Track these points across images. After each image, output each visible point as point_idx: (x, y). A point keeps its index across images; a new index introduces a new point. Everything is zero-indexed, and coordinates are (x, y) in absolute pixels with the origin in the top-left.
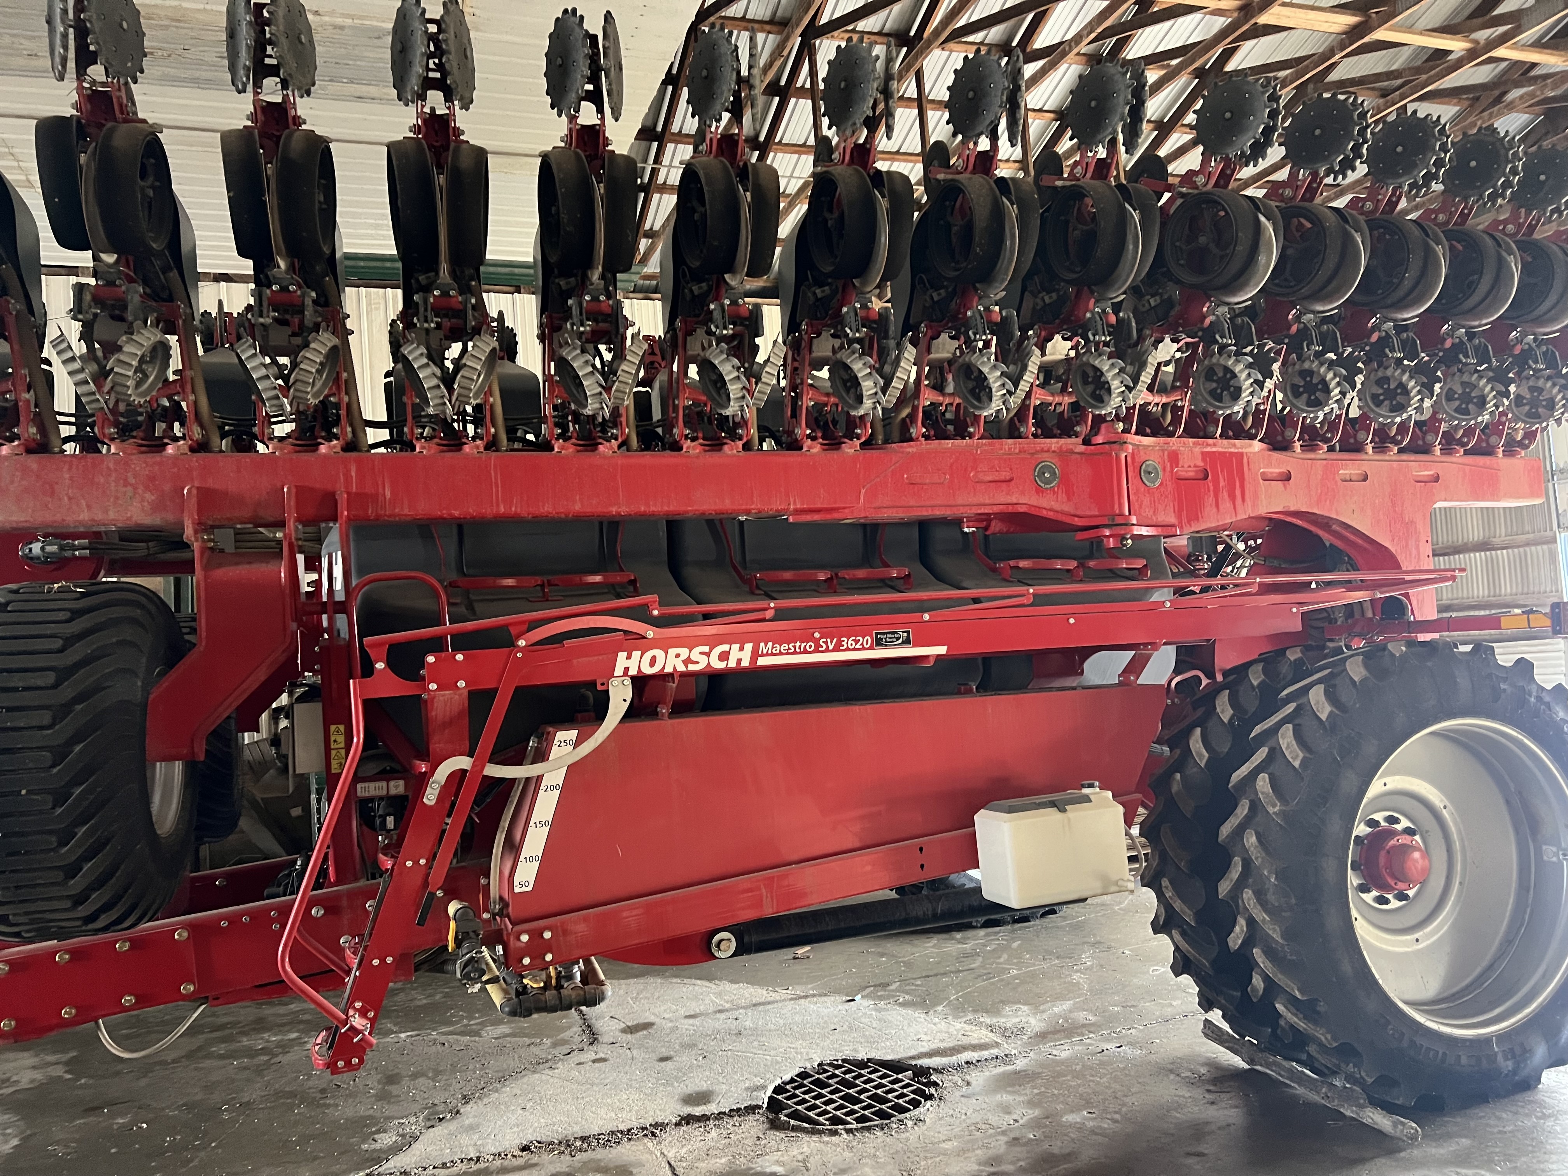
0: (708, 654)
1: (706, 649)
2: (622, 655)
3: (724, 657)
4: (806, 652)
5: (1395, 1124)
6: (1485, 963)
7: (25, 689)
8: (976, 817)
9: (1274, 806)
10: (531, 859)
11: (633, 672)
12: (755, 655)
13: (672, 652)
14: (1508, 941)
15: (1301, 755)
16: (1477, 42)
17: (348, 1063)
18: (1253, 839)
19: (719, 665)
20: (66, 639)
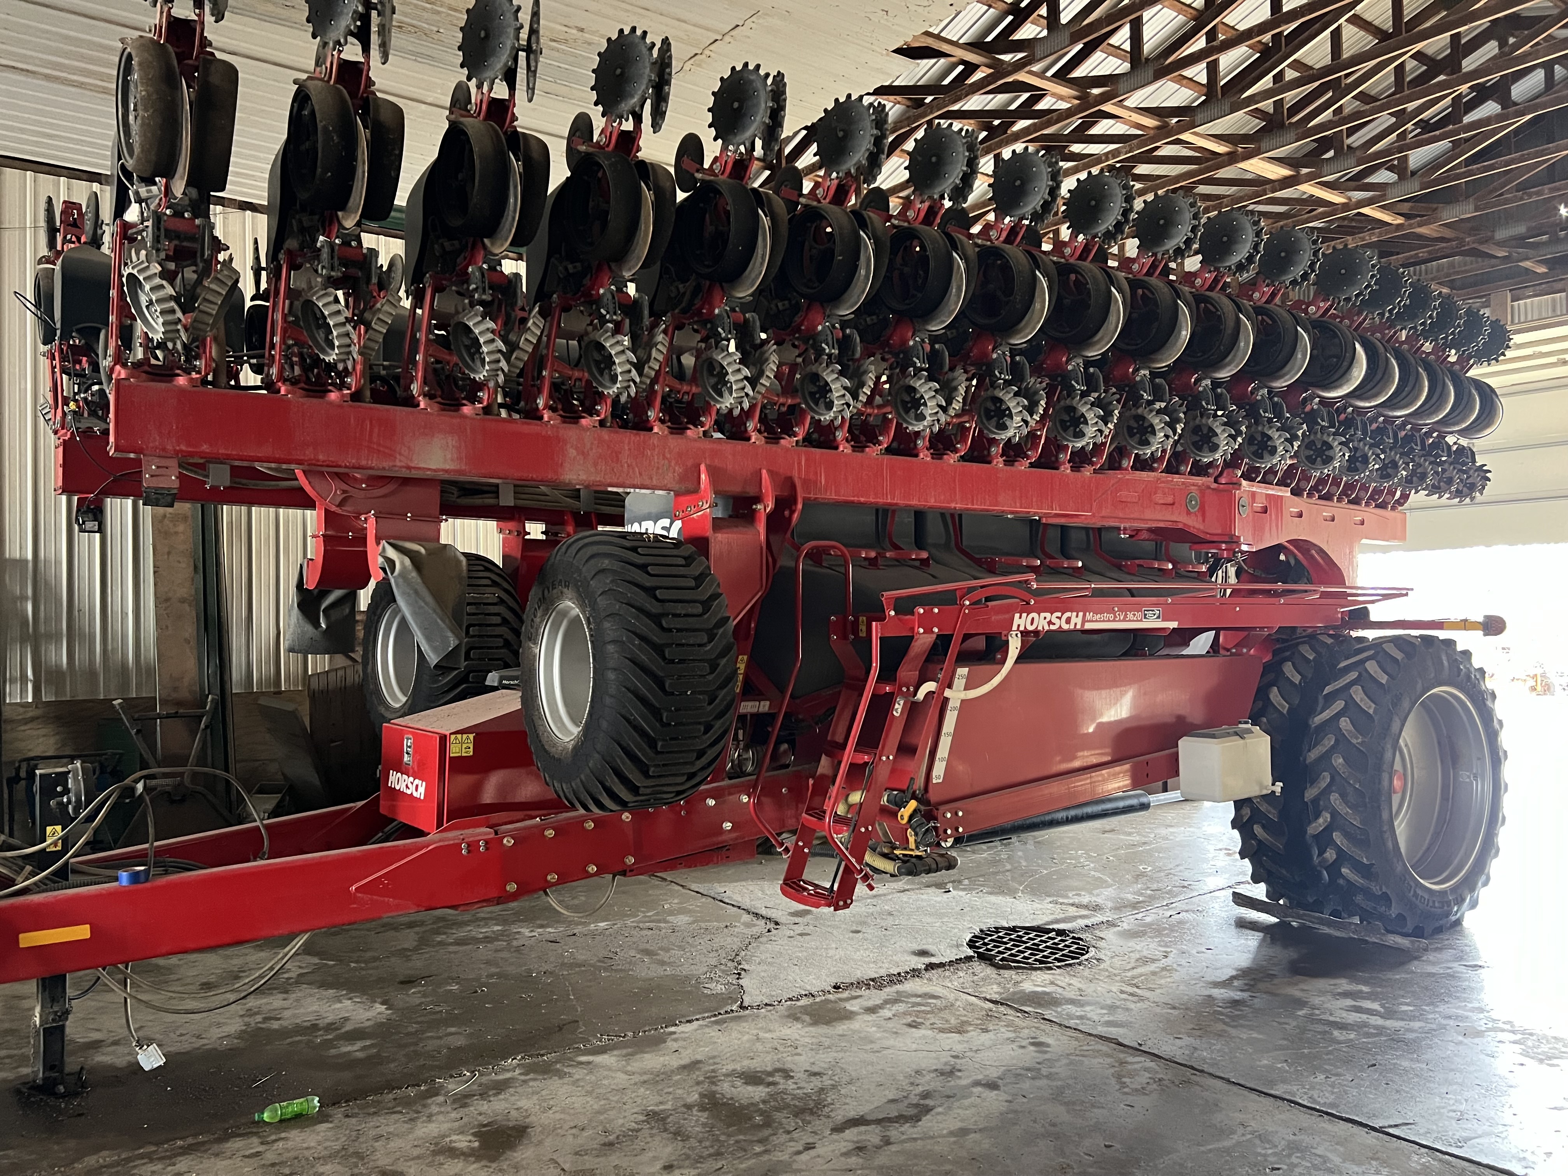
0: (1060, 618)
1: (1059, 614)
2: (1017, 615)
3: (1068, 621)
4: (1109, 621)
5: (1412, 942)
6: (1424, 848)
7: (686, 615)
8: (1180, 742)
9: (1357, 738)
10: (942, 759)
11: (1022, 628)
12: (1084, 621)
13: (1043, 615)
14: (1437, 834)
15: (1373, 706)
16: (1349, 199)
17: (845, 902)
18: (1341, 760)
19: (1065, 627)
20: (696, 579)
